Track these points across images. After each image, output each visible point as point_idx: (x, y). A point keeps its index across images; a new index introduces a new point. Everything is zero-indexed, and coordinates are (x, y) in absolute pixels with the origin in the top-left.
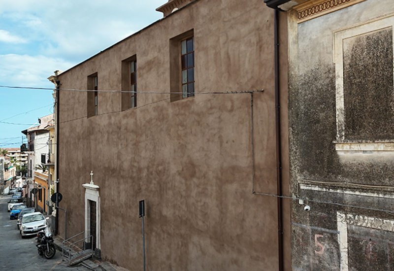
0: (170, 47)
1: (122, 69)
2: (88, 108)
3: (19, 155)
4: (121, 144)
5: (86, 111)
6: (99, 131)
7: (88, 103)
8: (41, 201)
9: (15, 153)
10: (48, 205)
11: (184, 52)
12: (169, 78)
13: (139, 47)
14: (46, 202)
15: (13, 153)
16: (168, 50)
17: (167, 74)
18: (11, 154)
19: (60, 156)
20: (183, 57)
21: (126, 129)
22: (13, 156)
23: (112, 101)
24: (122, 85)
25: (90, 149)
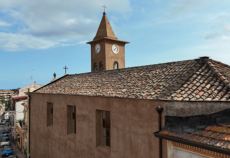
0: (96, 114)
1: (67, 110)
2: (47, 121)
3: (6, 95)
4: (67, 155)
5: (46, 122)
6: (54, 139)
7: (47, 118)
8: (20, 143)
9: (4, 93)
10: (24, 149)
11: (104, 117)
12: (95, 132)
13: (78, 103)
14: (22, 147)
15: (3, 94)
16: (95, 115)
17: (94, 129)
18: (2, 94)
19: (31, 140)
20: (103, 120)
21: (70, 147)
22: (3, 95)
23: (61, 125)
24: (67, 119)
25: (49, 146)
